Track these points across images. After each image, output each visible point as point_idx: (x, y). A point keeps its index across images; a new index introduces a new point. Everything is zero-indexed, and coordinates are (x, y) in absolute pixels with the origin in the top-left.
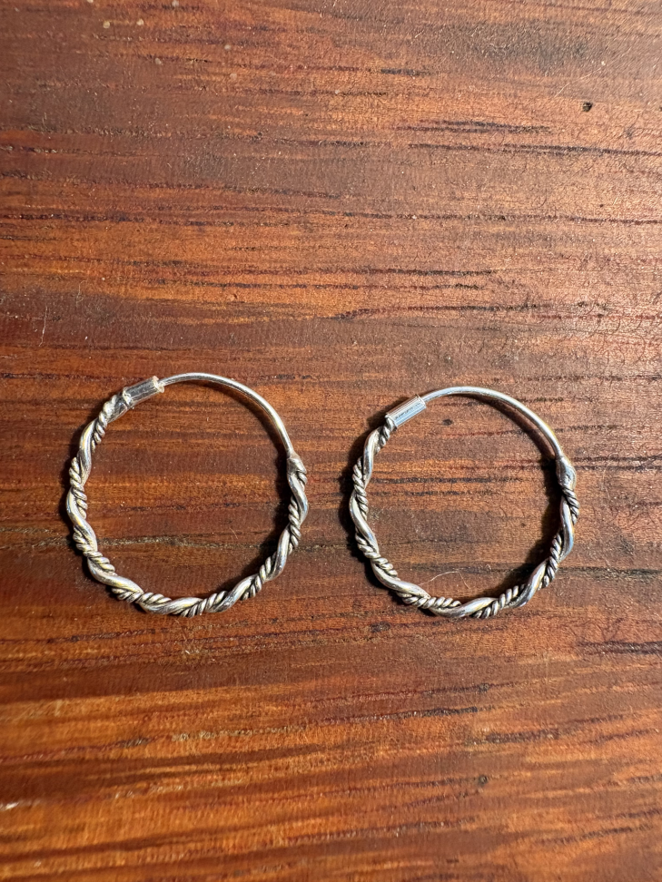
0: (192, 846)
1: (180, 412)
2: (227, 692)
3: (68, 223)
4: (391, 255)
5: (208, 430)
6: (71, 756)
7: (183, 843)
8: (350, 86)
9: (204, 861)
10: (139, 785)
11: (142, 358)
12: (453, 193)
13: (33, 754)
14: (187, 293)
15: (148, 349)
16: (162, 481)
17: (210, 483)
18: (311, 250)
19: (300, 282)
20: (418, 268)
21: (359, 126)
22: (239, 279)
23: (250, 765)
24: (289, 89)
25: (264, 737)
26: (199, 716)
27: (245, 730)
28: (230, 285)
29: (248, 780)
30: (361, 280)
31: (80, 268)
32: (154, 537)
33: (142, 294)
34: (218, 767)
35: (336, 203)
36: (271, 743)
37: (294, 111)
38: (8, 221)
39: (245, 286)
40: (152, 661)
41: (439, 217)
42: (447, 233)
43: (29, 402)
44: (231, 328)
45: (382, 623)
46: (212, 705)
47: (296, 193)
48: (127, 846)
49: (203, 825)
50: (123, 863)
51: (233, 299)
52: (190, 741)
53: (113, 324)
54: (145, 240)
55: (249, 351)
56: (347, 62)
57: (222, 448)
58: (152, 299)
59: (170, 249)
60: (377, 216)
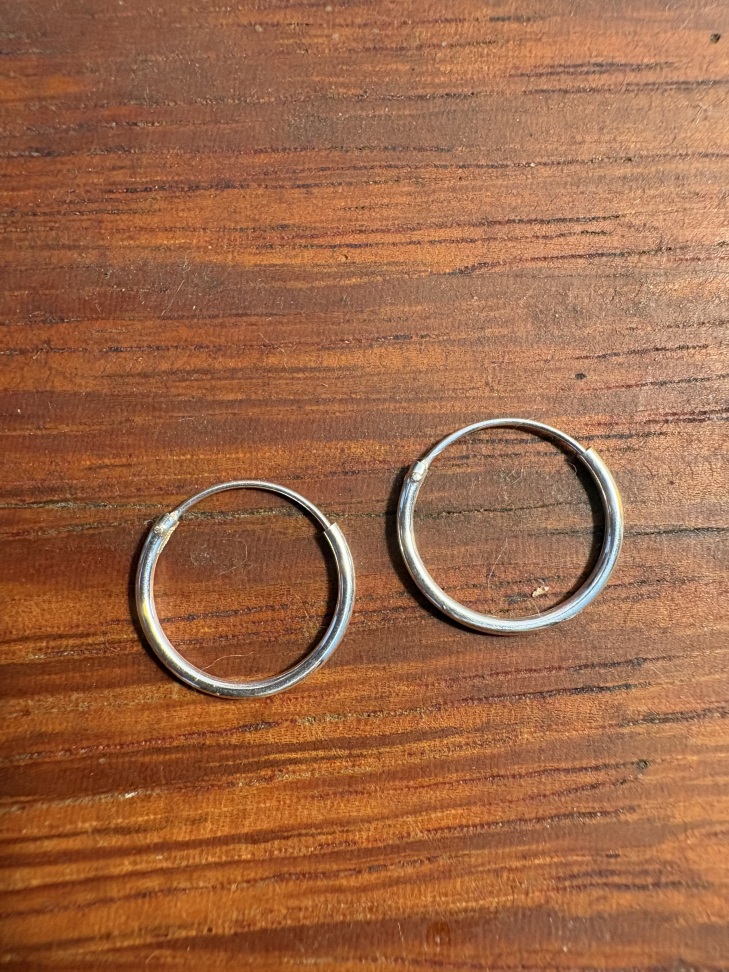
0: (322, 838)
1: (293, 378)
2: (353, 670)
3: (172, 194)
4: (510, 205)
5: (324, 396)
6: (191, 742)
7: (312, 835)
8: (458, 37)
9: (336, 856)
10: (263, 773)
11: (252, 325)
12: (574, 137)
13: (150, 740)
14: (296, 256)
15: (258, 315)
16: (277, 451)
17: (327, 450)
18: (424, 205)
19: (414, 239)
20: (539, 217)
21: (469, 76)
22: (350, 239)
23: (382, 750)
24: (394, 45)
25: (395, 720)
26: (325, 698)
27: (375, 712)
28: (340, 246)
29: (380, 766)
30: (478, 233)
31: (186, 237)
32: (271, 509)
33: (250, 260)
34: (347, 752)
35: (448, 156)
36: (404, 725)
37: (401, 67)
38: (112, 196)
39: (355, 246)
40: (273, 639)
41: (559, 163)
42: (569, 179)
43: (139, 374)
44: (343, 289)
45: (519, 594)
46: (339, 685)
47: (406, 148)
48: (253, 839)
49: (333, 816)
50: (249, 856)
51: (344, 259)
52: (315, 725)
53: (221, 292)
54: (252, 206)
55: (362, 312)
56: (453, 13)
57: (337, 414)
58: (260, 265)
59: (276, 213)
60: (492, 166)
